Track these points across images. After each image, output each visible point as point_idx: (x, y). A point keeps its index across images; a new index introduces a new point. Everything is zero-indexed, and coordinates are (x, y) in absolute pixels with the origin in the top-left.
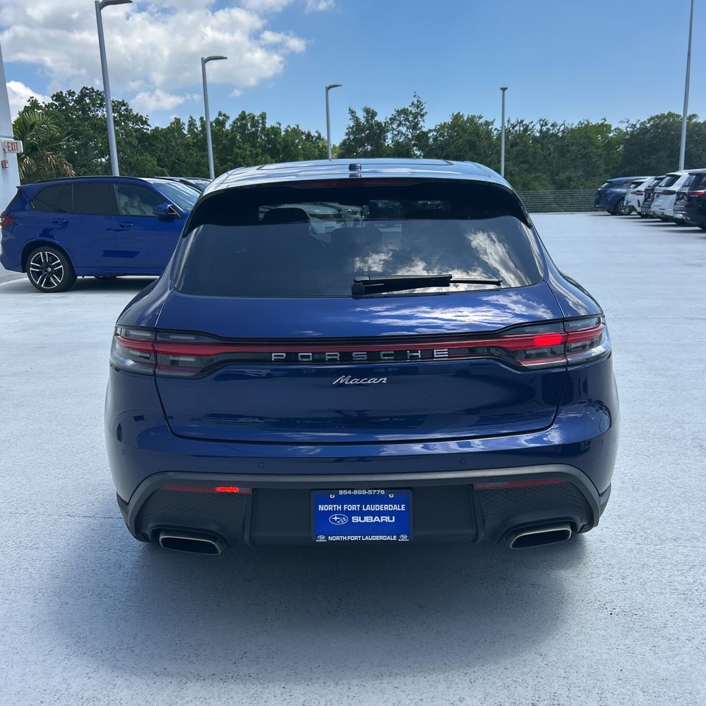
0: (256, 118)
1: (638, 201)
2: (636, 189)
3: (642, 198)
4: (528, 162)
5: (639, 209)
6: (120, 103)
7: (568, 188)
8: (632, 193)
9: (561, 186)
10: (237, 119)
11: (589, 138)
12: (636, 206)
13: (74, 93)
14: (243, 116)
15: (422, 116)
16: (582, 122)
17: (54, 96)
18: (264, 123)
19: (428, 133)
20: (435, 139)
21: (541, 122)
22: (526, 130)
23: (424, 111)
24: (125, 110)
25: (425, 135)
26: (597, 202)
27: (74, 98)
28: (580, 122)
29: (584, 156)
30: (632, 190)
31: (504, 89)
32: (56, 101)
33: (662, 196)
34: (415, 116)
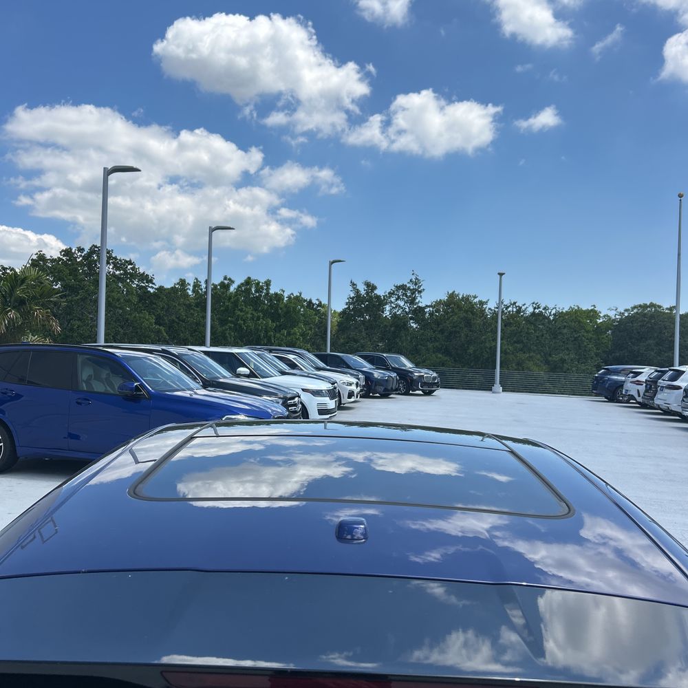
0: (261, 284)
1: (638, 391)
2: (636, 379)
3: (642, 388)
4: (522, 342)
5: (640, 399)
6: (126, 262)
8: (631, 382)
9: (554, 368)
10: (242, 284)
11: (579, 322)
12: (636, 396)
13: (83, 249)
14: (248, 282)
15: (420, 292)
16: (573, 307)
17: (63, 251)
18: (268, 289)
19: (425, 308)
20: (431, 314)
21: (534, 305)
22: (519, 311)
23: (422, 288)
24: (131, 268)
25: (421, 310)
26: (594, 388)
27: (83, 254)
28: (571, 307)
29: (576, 339)
30: (631, 379)
31: (501, 275)
32: (64, 255)
33: (666, 391)
34: (413, 291)
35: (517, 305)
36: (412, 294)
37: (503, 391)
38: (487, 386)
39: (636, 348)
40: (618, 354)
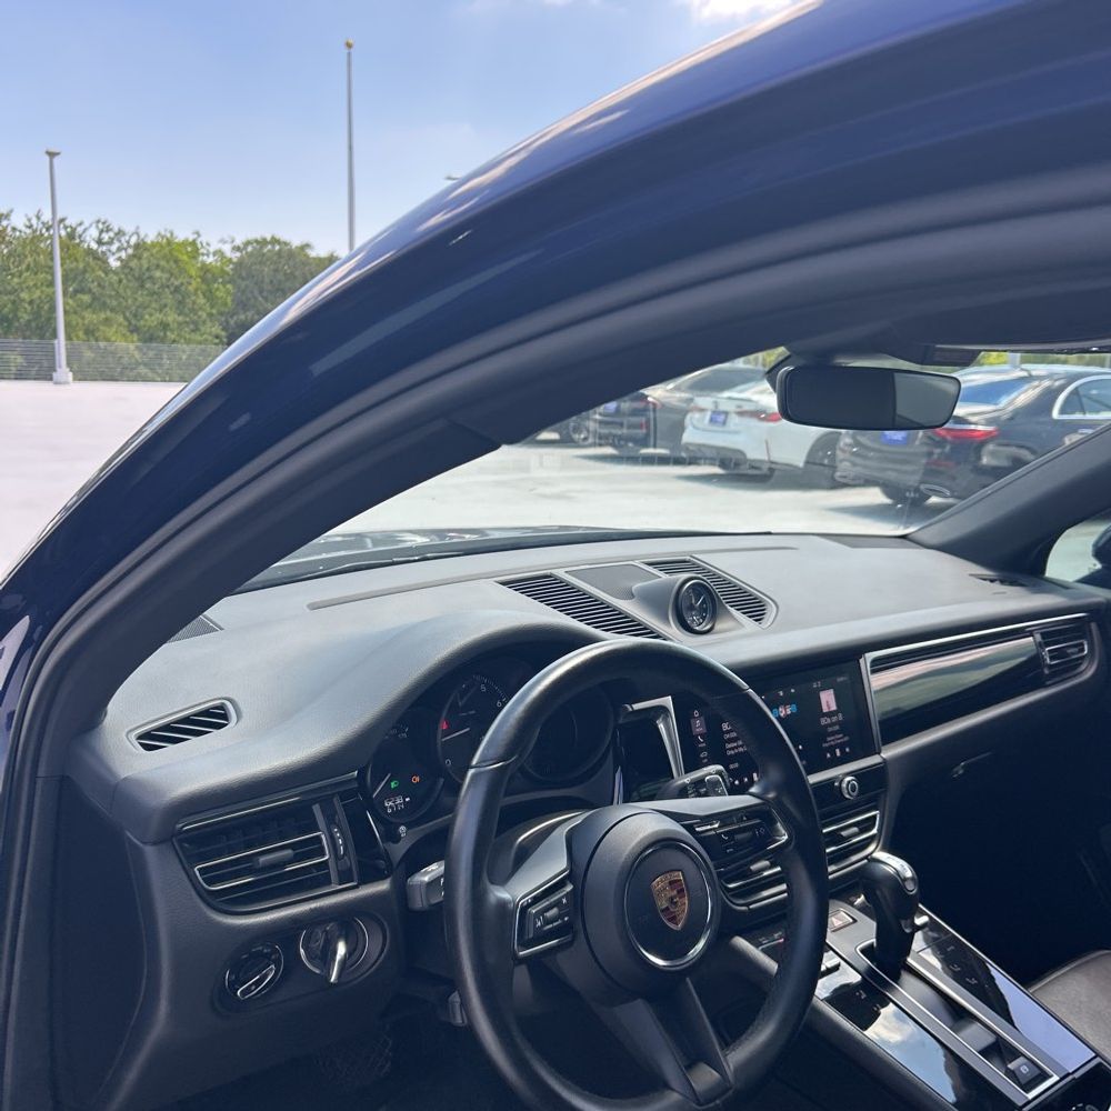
7: (163, 340)
9: (149, 338)
11: (176, 261)
21: (101, 226)
22: (71, 236)
28: (159, 234)
29: (177, 290)
31: (52, 155)
35: (67, 223)
37: (74, 379)
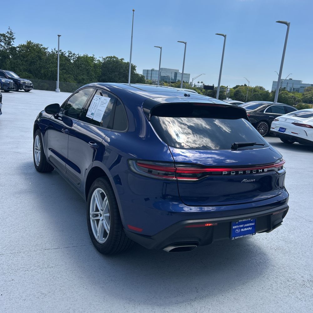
11: (88, 62)
15: (13, 39)
16: (85, 55)
19: (16, 48)
20: (20, 52)
21: (69, 52)
22: (62, 54)
23: (14, 37)
25: (14, 48)
29: (87, 70)
31: (59, 36)
34: (10, 38)
35: (62, 51)
36: (9, 40)
37: (61, 91)
38: (53, 89)
39: (111, 76)
40: (104, 78)
